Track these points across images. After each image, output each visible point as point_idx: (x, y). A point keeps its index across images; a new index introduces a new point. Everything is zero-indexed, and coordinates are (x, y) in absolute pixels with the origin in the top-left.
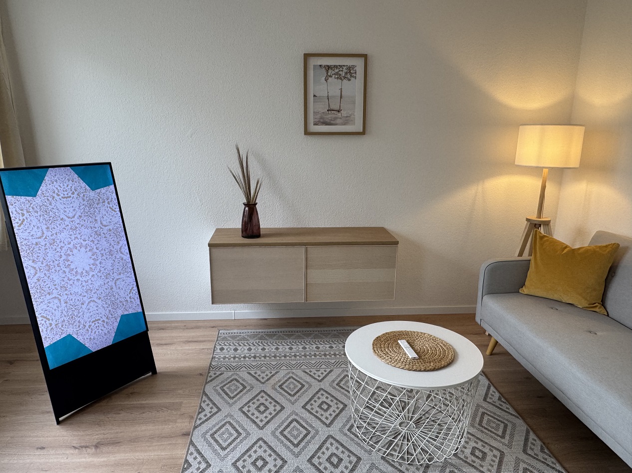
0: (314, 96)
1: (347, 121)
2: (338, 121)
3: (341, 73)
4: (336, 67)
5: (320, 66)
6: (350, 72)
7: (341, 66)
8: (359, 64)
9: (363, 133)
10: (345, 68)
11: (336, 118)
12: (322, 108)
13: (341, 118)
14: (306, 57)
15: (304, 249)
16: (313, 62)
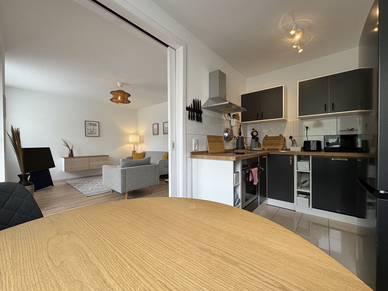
0: (87, 129)
1: (95, 134)
4: (92, 124)
5: (89, 123)
6: (95, 125)
8: (97, 123)
9: (99, 136)
11: (92, 133)
12: (90, 131)
14: (85, 121)
15: (88, 158)
16: (87, 122)
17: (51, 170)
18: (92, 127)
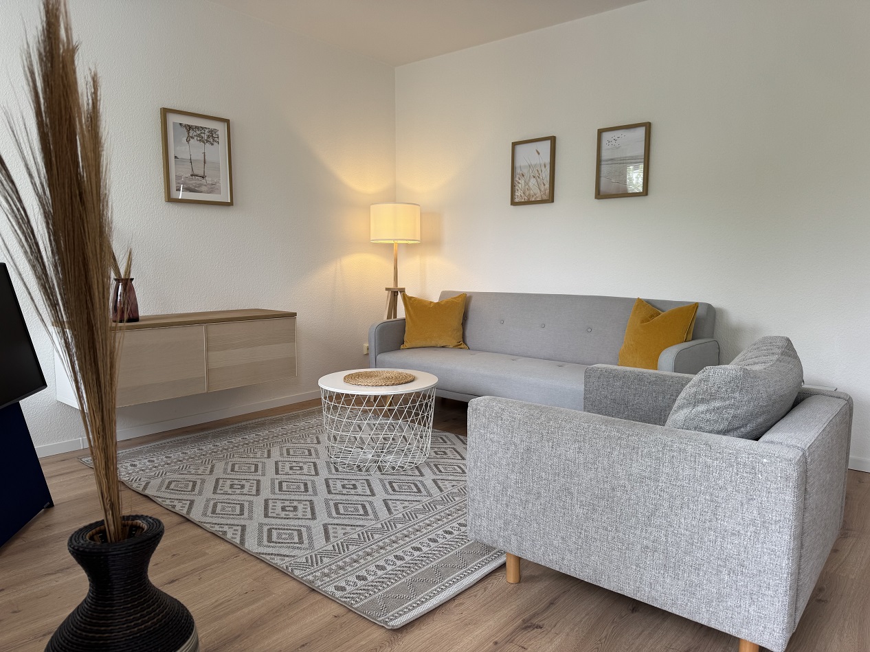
0: (176, 157)
1: (213, 188)
2: (203, 188)
3: (203, 135)
4: (197, 128)
5: (181, 124)
6: (212, 137)
7: (203, 128)
8: (221, 128)
9: (230, 204)
10: (207, 130)
11: (200, 185)
12: (186, 172)
13: (205, 185)
14: (165, 112)
15: (203, 328)
16: (173, 119)
17: (29, 405)
18: (195, 150)
